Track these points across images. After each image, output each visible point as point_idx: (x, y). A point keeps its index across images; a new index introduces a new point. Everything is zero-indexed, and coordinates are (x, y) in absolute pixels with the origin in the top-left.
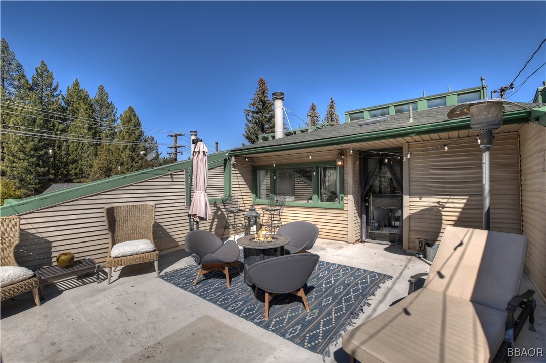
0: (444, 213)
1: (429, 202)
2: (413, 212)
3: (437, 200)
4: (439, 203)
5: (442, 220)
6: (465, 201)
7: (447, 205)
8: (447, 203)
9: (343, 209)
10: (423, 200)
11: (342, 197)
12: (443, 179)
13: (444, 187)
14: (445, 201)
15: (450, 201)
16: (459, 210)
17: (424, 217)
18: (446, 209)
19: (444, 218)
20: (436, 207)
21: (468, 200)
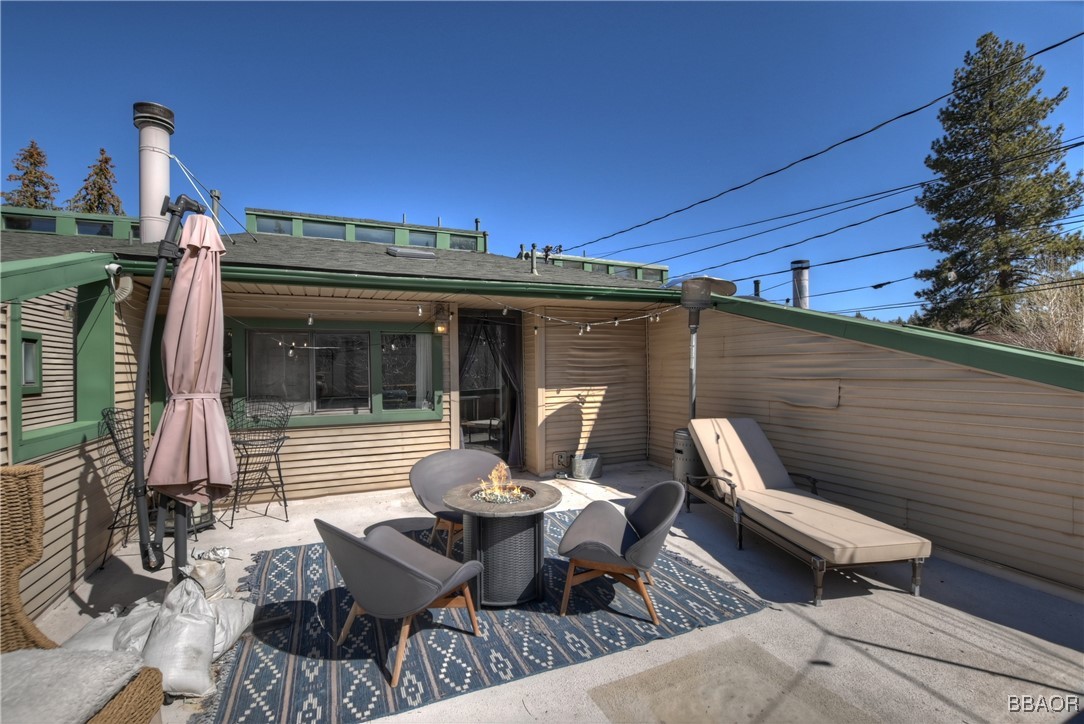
0: (584, 411)
1: (568, 395)
2: (549, 413)
3: (577, 393)
4: (578, 397)
5: (582, 419)
6: (603, 393)
7: (588, 399)
8: (586, 396)
9: (439, 421)
10: (562, 393)
11: (440, 397)
12: (583, 363)
13: (584, 375)
14: (585, 393)
15: (590, 393)
16: (599, 405)
17: (564, 418)
18: (586, 405)
19: (584, 417)
20: (576, 402)
21: (607, 391)
